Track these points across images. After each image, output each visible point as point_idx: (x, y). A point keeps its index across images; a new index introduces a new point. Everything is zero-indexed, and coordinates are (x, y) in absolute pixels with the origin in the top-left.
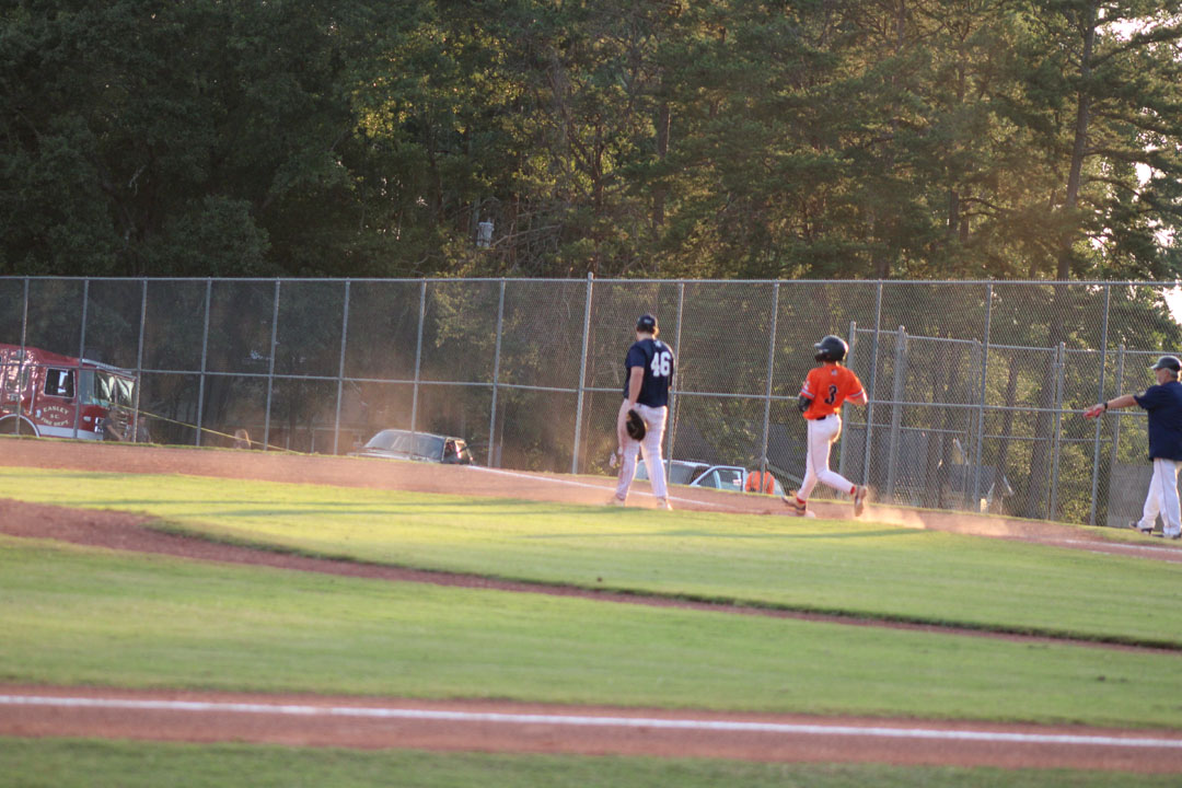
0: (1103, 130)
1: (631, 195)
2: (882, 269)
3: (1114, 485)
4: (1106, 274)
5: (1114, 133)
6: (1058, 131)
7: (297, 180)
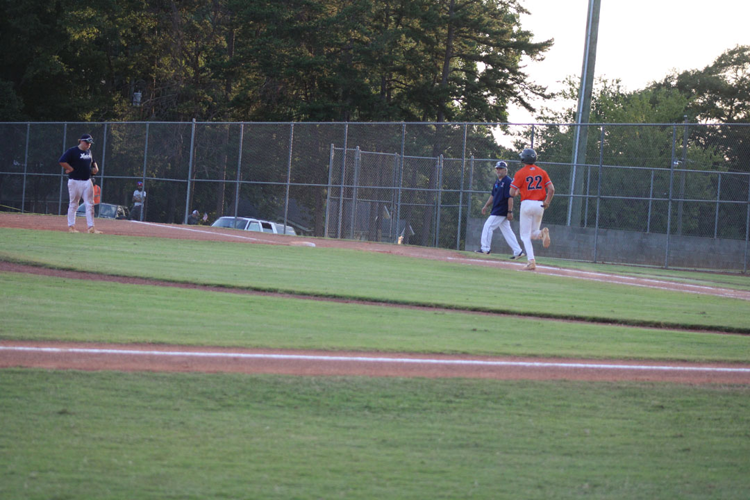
0: (460, 44)
1: (214, 78)
2: (346, 117)
3: (468, 229)
4: (462, 118)
5: (467, 46)
6: (438, 45)
7: (38, 71)
